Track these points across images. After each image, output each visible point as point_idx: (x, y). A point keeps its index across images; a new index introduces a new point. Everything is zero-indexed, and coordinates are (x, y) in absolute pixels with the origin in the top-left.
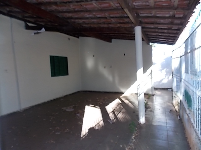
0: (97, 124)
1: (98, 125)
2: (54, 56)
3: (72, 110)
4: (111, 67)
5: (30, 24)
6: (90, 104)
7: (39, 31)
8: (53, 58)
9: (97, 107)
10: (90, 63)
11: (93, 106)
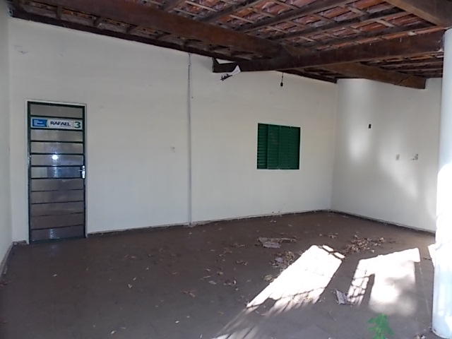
0: (305, 292)
1: (305, 295)
2: (268, 125)
3: (277, 246)
4: (416, 158)
5: (220, 61)
6: (325, 245)
7: (230, 74)
8: (264, 130)
9: (337, 254)
10: (358, 144)
11: (331, 250)
